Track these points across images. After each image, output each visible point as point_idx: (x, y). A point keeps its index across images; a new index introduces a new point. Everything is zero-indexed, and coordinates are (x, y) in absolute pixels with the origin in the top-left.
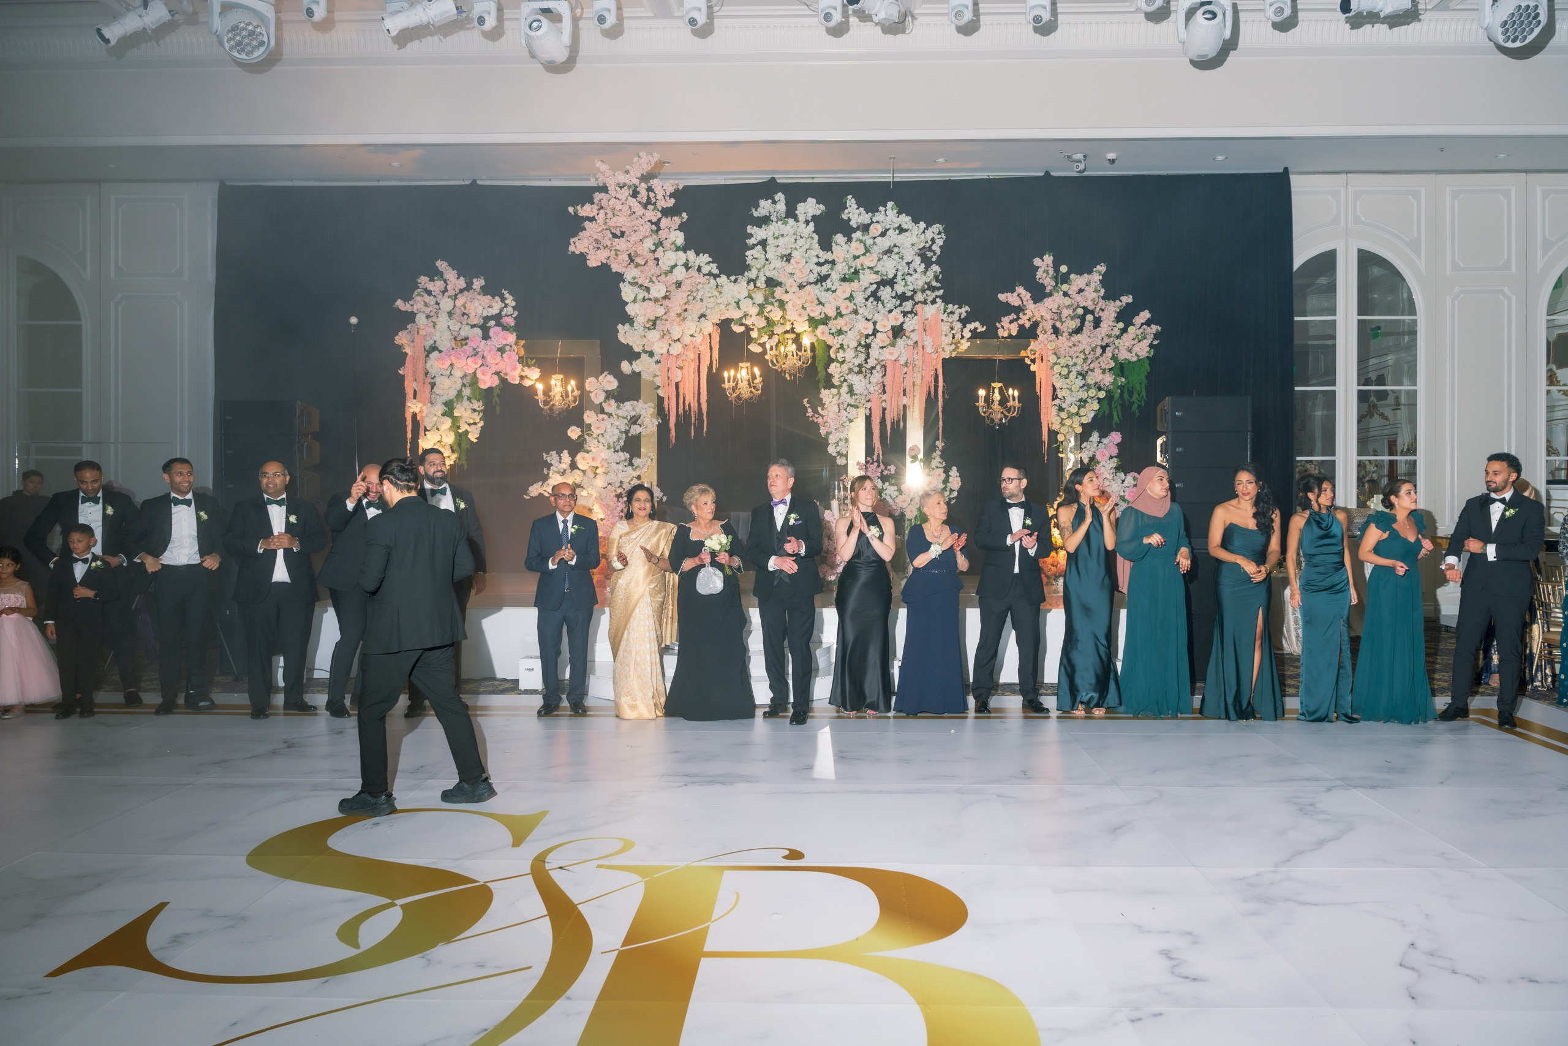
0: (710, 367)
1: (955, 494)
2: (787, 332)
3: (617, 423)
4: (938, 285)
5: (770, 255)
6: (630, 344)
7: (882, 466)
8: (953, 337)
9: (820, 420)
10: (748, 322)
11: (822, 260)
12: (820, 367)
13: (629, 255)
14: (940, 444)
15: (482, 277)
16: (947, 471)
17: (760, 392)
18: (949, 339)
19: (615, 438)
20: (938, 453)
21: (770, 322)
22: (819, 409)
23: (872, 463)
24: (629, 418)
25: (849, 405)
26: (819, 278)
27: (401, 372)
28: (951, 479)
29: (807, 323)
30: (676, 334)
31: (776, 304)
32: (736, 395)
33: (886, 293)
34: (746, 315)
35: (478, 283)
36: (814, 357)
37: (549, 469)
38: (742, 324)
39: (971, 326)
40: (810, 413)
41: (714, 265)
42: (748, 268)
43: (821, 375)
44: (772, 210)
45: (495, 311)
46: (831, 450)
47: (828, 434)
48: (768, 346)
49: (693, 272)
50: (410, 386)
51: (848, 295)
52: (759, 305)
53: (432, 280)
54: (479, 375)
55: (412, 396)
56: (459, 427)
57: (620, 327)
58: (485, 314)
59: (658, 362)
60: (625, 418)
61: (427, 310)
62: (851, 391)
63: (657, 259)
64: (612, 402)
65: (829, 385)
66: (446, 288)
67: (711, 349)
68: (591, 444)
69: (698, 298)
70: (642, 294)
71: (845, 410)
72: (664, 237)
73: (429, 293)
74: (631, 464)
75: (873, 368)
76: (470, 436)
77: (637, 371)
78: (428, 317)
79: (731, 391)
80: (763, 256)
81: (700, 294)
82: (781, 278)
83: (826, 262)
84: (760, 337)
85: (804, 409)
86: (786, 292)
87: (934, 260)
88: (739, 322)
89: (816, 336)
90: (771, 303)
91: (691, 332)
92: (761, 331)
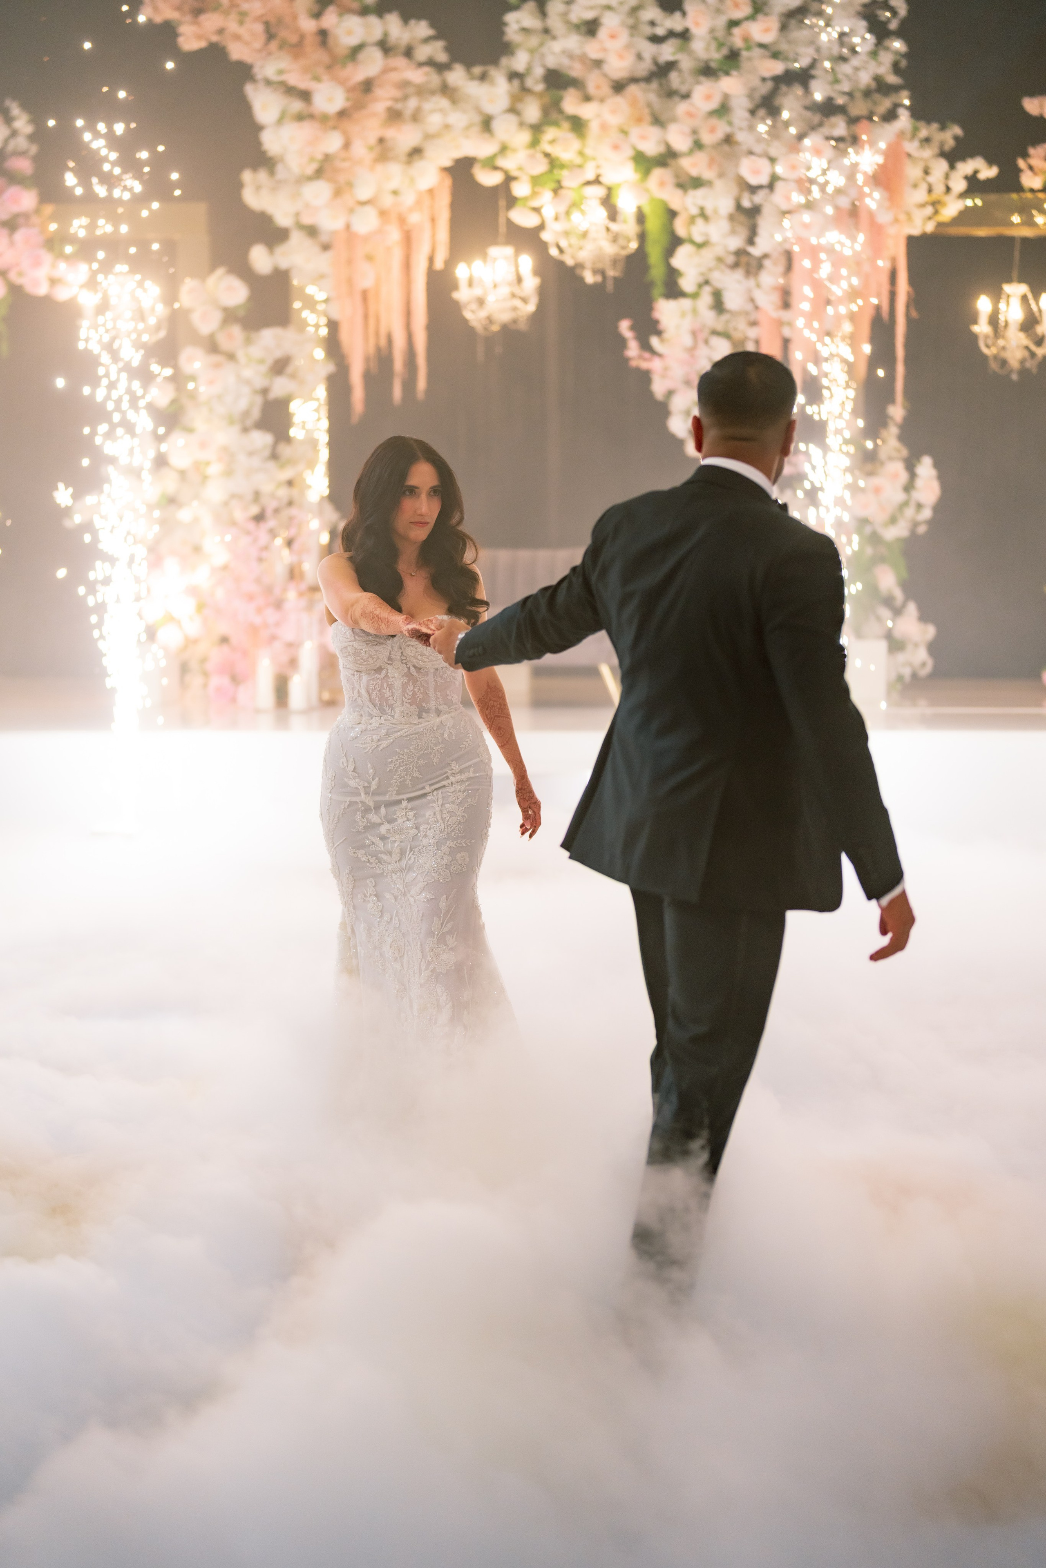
0: (431, 260)
1: (927, 514)
2: (588, 183)
3: (248, 373)
4: (902, 80)
5: (554, 21)
8: (930, 190)
9: (655, 365)
10: (509, 163)
11: (660, 31)
12: (654, 255)
13: (267, 24)
14: (897, 412)
16: (910, 466)
17: (531, 308)
18: (920, 195)
19: (243, 404)
20: (893, 430)
21: (553, 163)
22: (654, 341)
25: (715, 333)
26: (653, 68)
28: (919, 483)
29: (629, 165)
30: (364, 192)
31: (566, 125)
32: (485, 314)
34: (504, 149)
38: (496, 168)
39: (967, 167)
40: (633, 350)
41: (440, 44)
42: (507, 49)
43: (657, 272)
46: (678, 427)
47: (670, 393)
48: (548, 212)
49: (400, 62)
51: (714, 104)
52: (530, 126)
57: (247, 176)
59: (326, 247)
62: (718, 305)
63: (323, 34)
64: (236, 330)
65: (673, 291)
67: (433, 220)
68: (197, 418)
69: (407, 113)
70: (297, 105)
71: (706, 342)
74: (274, 456)
75: (766, 256)
77: (284, 264)
79: (474, 306)
80: (539, 24)
81: (413, 103)
82: (576, 70)
83: (671, 34)
84: (534, 194)
85: (622, 343)
86: (587, 98)
87: (893, 25)
88: (491, 164)
89: (647, 190)
90: (556, 124)
91: (393, 184)
92: (536, 181)
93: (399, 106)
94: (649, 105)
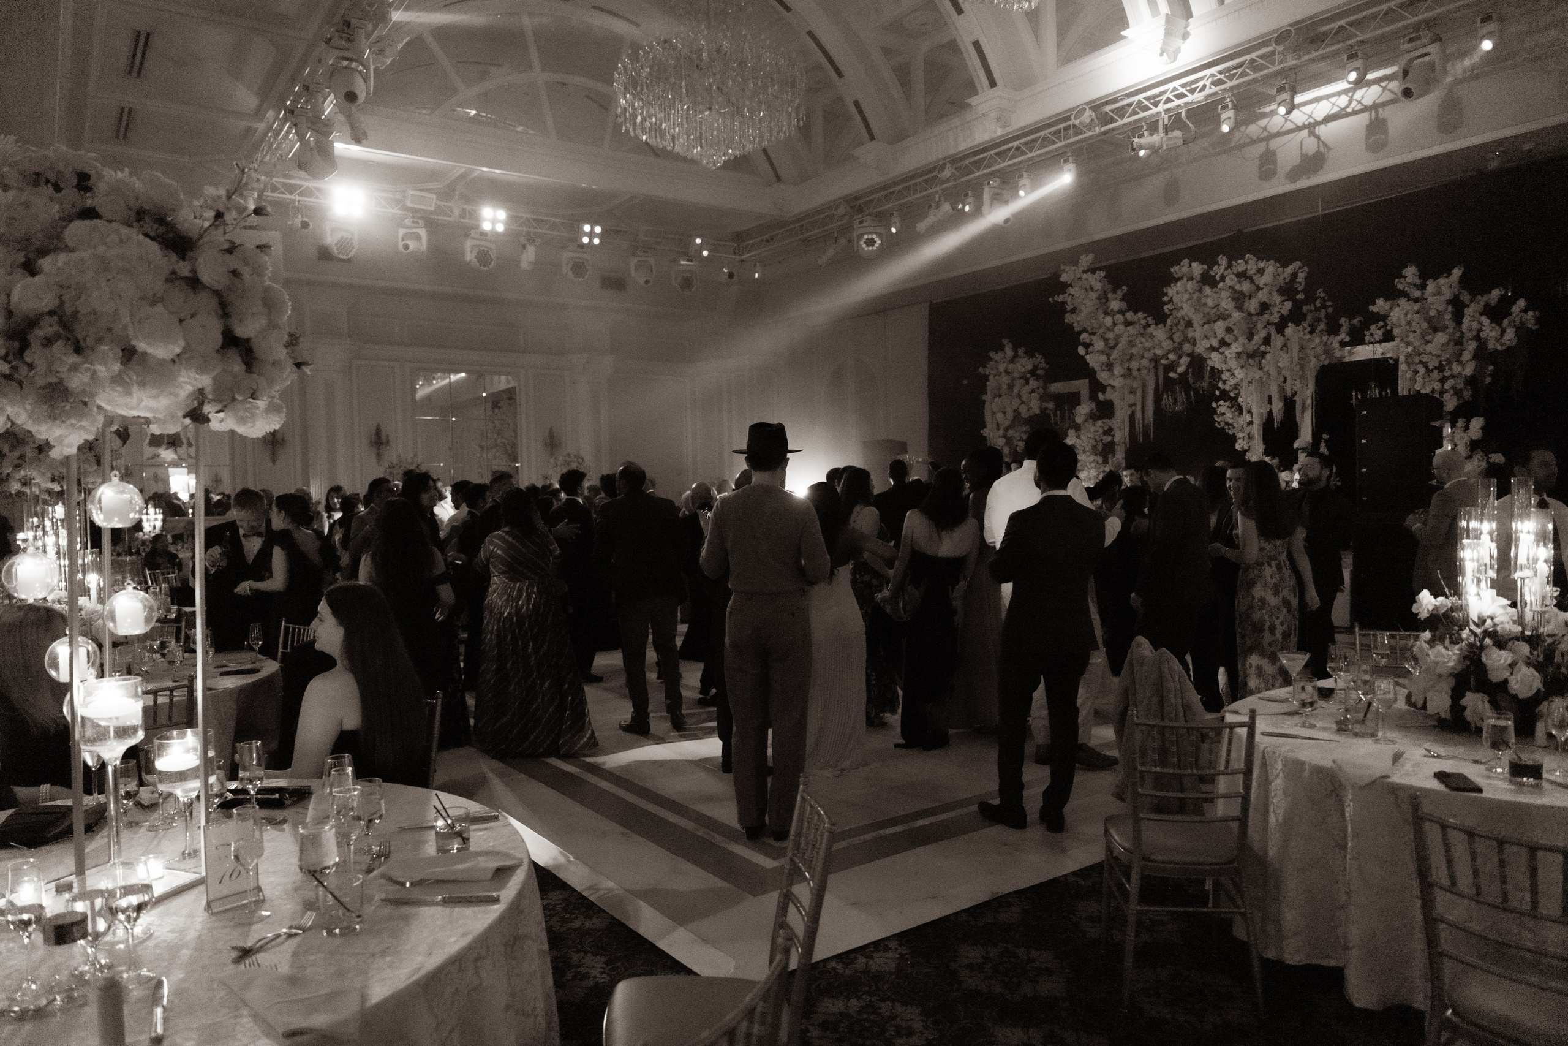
4: (1328, 303)
6: (1102, 381)
15: (1025, 347)
24: (1104, 431)
31: (1190, 341)
34: (1169, 351)
35: (1021, 351)
38: (1167, 358)
42: (1168, 317)
45: (1030, 367)
49: (1131, 327)
53: (997, 352)
54: (1021, 410)
60: (1101, 431)
61: (994, 372)
66: (1005, 356)
72: (1109, 306)
77: (1109, 399)
78: (994, 376)
88: (1164, 357)
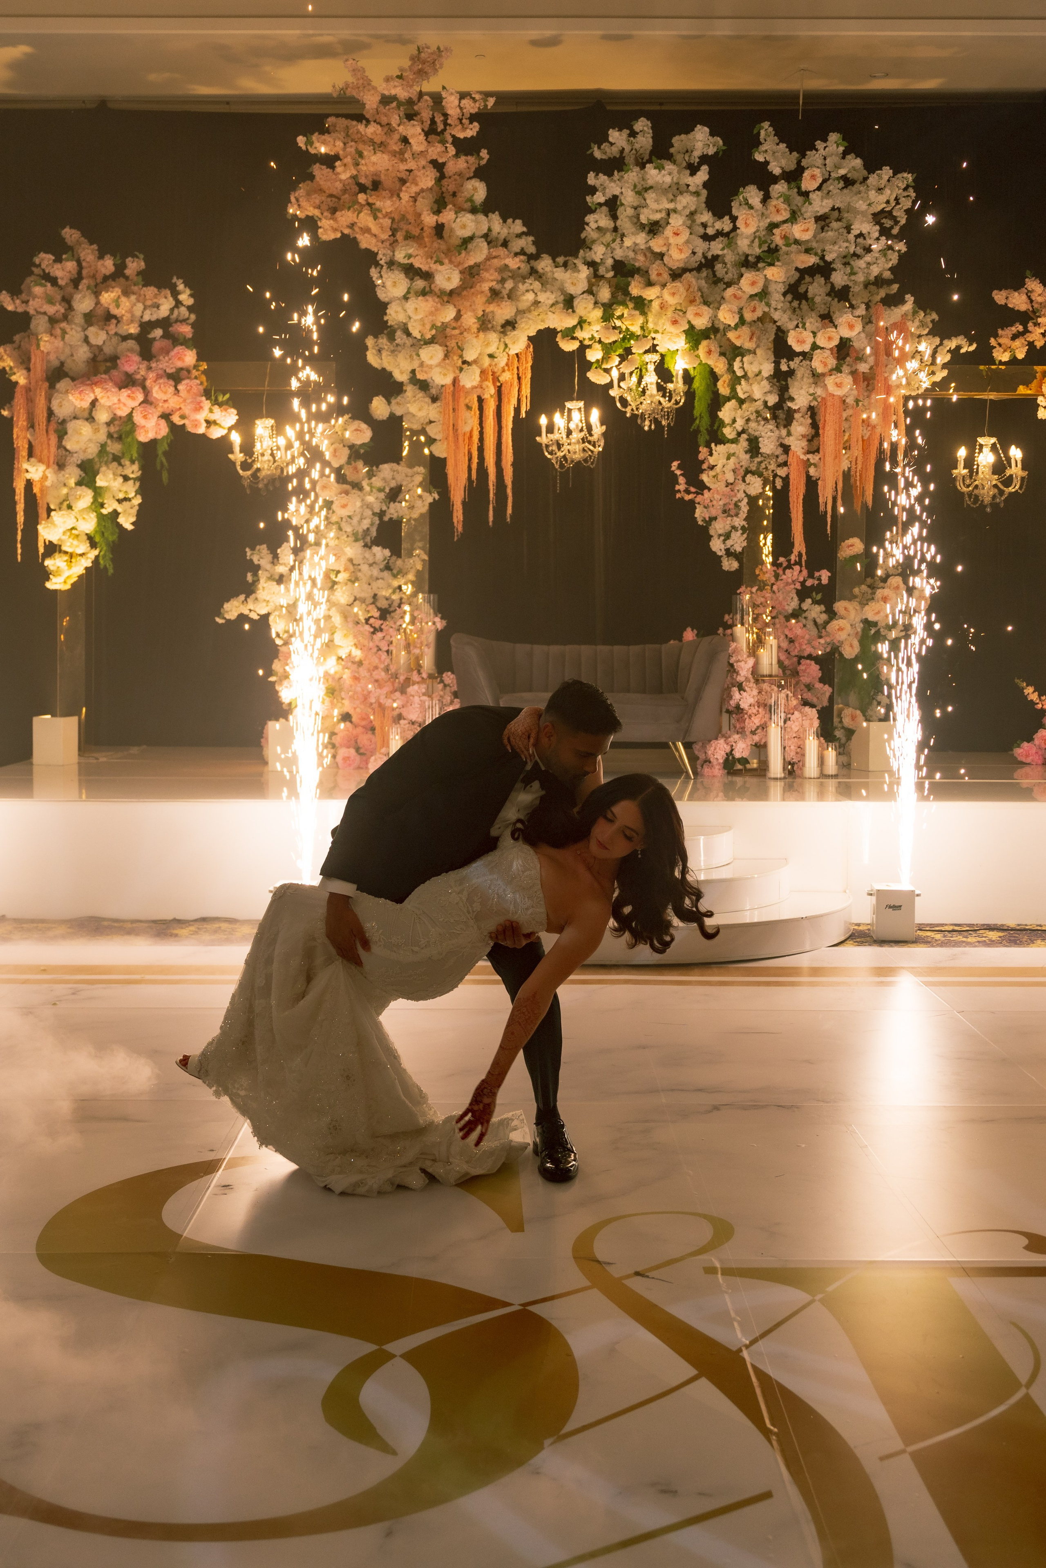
0: (518, 409)
2: (648, 351)
3: (370, 499)
5: (624, 223)
6: (389, 368)
7: (805, 572)
8: (922, 362)
9: (701, 497)
10: (584, 333)
11: (711, 231)
12: (701, 410)
15: (142, 256)
17: (600, 450)
18: (913, 365)
19: (366, 524)
22: (702, 477)
23: (789, 566)
24: (387, 490)
25: (749, 471)
26: (703, 260)
27: (5, 413)
28: (915, 593)
29: (683, 337)
30: (470, 354)
31: (631, 305)
32: (562, 454)
33: (816, 289)
35: (134, 266)
36: (690, 395)
37: (255, 574)
38: (574, 338)
39: (951, 343)
40: (682, 485)
41: (530, 239)
43: (704, 425)
44: (627, 149)
45: (161, 313)
46: (717, 546)
47: (711, 519)
48: (616, 375)
49: (500, 251)
50: (21, 437)
51: (757, 289)
52: (603, 305)
53: (58, 260)
54: (138, 418)
55: (24, 453)
56: (102, 505)
58: (147, 318)
59: (434, 399)
60: (380, 490)
61: (51, 310)
62: (754, 449)
63: (441, 227)
64: (360, 465)
65: (717, 438)
66: (80, 273)
67: (520, 379)
69: (505, 292)
70: (420, 284)
72: (452, 188)
73: (54, 281)
74: (390, 568)
75: (795, 411)
76: (121, 520)
78: (53, 321)
79: (552, 449)
80: (611, 224)
81: (510, 285)
82: (640, 261)
83: (719, 234)
84: (606, 358)
85: (674, 479)
86: (650, 284)
87: (895, 231)
88: (569, 334)
89: (698, 356)
90: (623, 304)
91: (491, 349)
92: (608, 349)
93: (498, 287)
94: (700, 289)
